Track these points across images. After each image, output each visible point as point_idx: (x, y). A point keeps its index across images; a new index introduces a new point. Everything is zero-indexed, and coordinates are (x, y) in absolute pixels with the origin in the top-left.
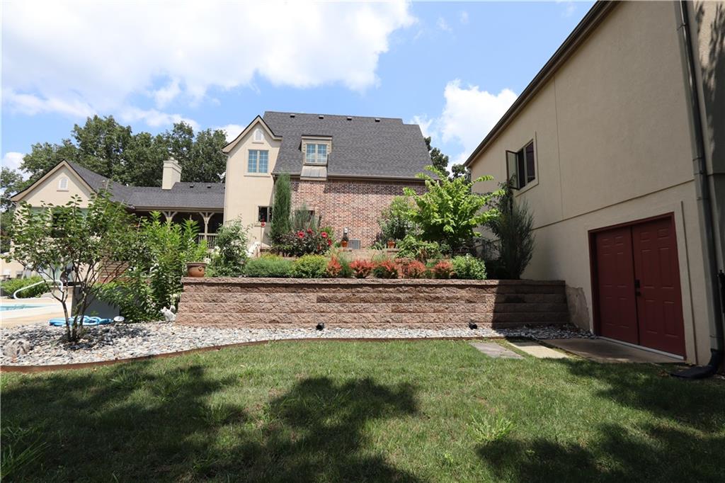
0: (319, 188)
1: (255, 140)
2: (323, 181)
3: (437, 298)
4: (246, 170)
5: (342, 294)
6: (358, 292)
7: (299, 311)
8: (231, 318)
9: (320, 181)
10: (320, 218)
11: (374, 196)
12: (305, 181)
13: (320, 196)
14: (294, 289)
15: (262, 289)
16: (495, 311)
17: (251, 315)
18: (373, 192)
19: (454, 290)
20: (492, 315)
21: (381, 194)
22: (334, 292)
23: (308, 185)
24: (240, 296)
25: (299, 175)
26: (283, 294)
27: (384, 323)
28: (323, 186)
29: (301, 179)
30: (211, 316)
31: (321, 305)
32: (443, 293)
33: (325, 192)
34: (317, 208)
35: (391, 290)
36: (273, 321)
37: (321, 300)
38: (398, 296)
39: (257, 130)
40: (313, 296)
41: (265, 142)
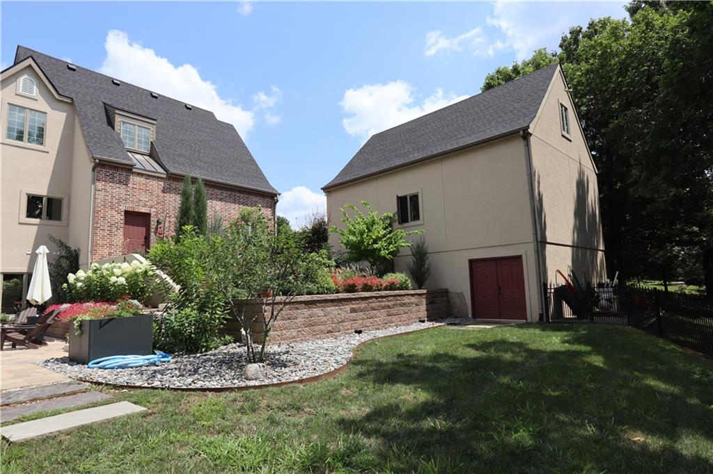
0: (156, 186)
1: (20, 91)
2: (161, 178)
3: (405, 304)
4: (5, 135)
5: (363, 305)
6: (370, 303)
7: (342, 322)
8: (303, 333)
9: (158, 177)
10: (158, 222)
11: (218, 203)
12: (139, 174)
13: (158, 196)
14: (336, 303)
15: (318, 304)
16: (427, 310)
17: (316, 328)
18: (216, 199)
19: (410, 297)
20: (426, 312)
21: (225, 201)
22: (358, 304)
23: (142, 180)
24: (306, 312)
25: (132, 166)
26: (332, 308)
28: (162, 183)
29: (134, 170)
30: (289, 333)
31: (354, 314)
32: (406, 300)
33: (163, 191)
34: (153, 210)
35: (384, 300)
36: (329, 332)
37: (353, 311)
38: (389, 304)
39: (26, 76)
40: (348, 308)
41: (40, 98)
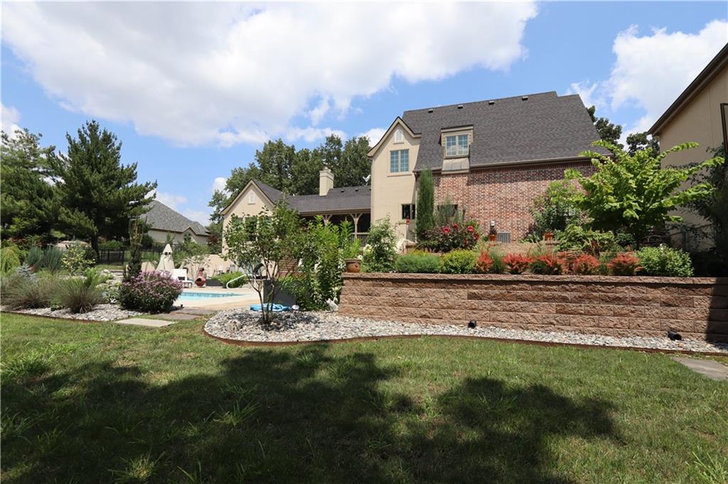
0: (462, 181)
1: (396, 141)
2: (466, 173)
3: (619, 299)
4: (389, 171)
5: (495, 291)
6: (514, 289)
7: (448, 308)
8: (385, 311)
9: (462, 174)
10: (464, 211)
11: (524, 183)
12: (447, 175)
13: (463, 189)
14: (443, 285)
15: (411, 284)
16: (710, 319)
17: (403, 309)
18: (522, 180)
19: (644, 289)
20: (705, 323)
21: (533, 180)
22: (486, 289)
23: (450, 179)
24: (392, 290)
25: (440, 170)
26: (433, 290)
27: (547, 325)
28: (466, 178)
29: (442, 173)
30: (367, 308)
31: (473, 301)
32: (628, 293)
33: (468, 185)
34: (460, 201)
35: (554, 287)
36: (423, 316)
37: (472, 296)
38: (565, 294)
39: (398, 131)
40: (463, 292)
41: (406, 142)
